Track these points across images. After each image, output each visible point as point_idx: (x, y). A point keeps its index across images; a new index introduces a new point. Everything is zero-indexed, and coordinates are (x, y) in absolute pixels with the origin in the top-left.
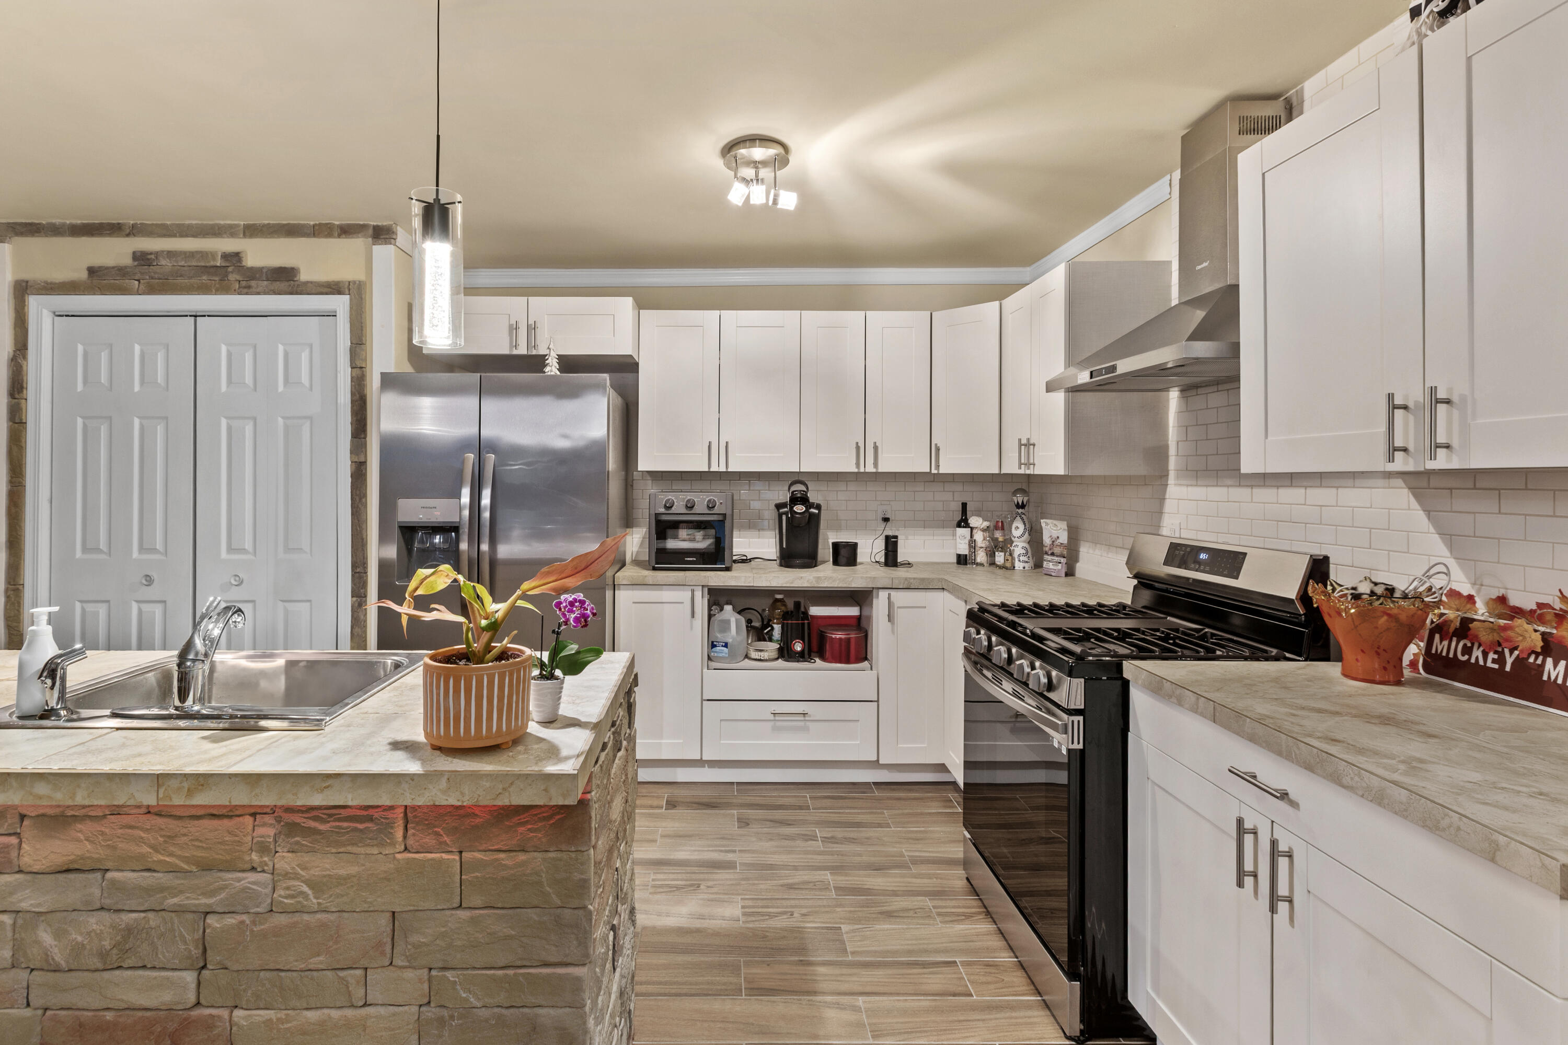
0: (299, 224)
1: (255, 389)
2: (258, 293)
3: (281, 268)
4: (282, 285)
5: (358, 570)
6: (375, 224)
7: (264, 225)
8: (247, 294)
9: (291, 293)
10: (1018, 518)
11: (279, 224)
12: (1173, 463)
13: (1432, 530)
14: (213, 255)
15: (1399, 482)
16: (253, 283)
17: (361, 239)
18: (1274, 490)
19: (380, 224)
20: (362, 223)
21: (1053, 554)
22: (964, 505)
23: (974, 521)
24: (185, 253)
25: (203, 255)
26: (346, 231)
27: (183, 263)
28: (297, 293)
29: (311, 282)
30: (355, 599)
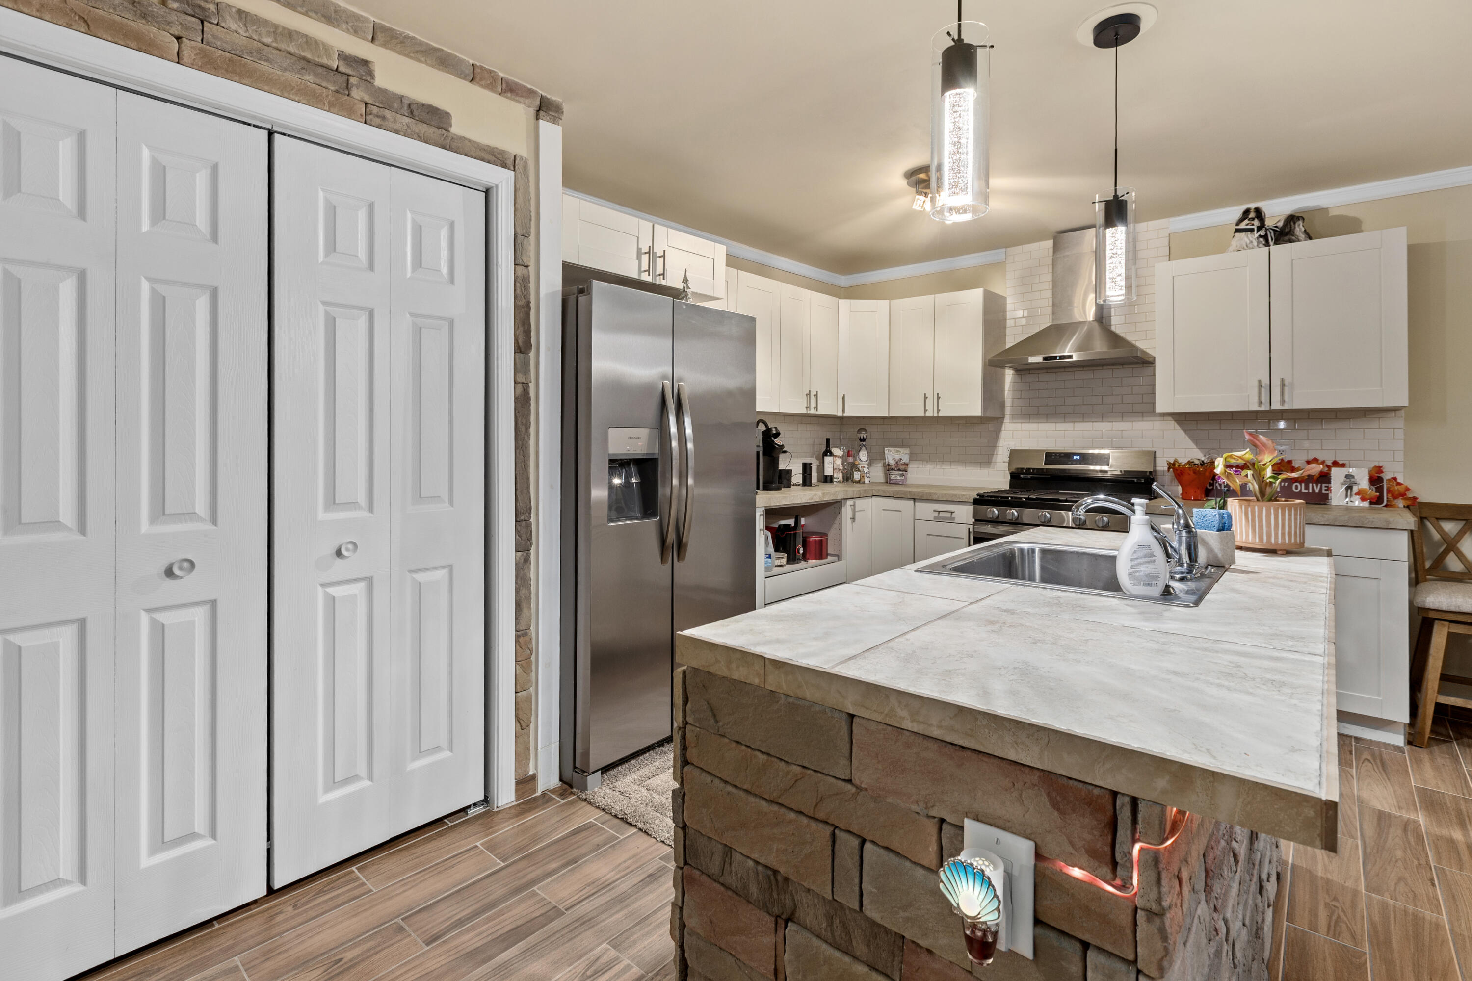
0: (456, 56)
1: (371, 266)
2: (397, 132)
3: (430, 106)
4: (430, 131)
5: (522, 518)
6: (543, 94)
7: (407, 37)
8: (379, 127)
9: (444, 147)
10: (864, 448)
11: (427, 44)
12: (1008, 411)
13: (1187, 437)
14: (327, 49)
15: (1170, 418)
16: (388, 114)
17: (522, 106)
18: (1090, 424)
19: (548, 96)
20: (529, 86)
21: (899, 470)
22: (828, 440)
23: (836, 451)
24: (276, 26)
25: (310, 42)
26: (510, 89)
27: (268, 40)
28: (450, 149)
29: (470, 141)
30: (519, 554)
